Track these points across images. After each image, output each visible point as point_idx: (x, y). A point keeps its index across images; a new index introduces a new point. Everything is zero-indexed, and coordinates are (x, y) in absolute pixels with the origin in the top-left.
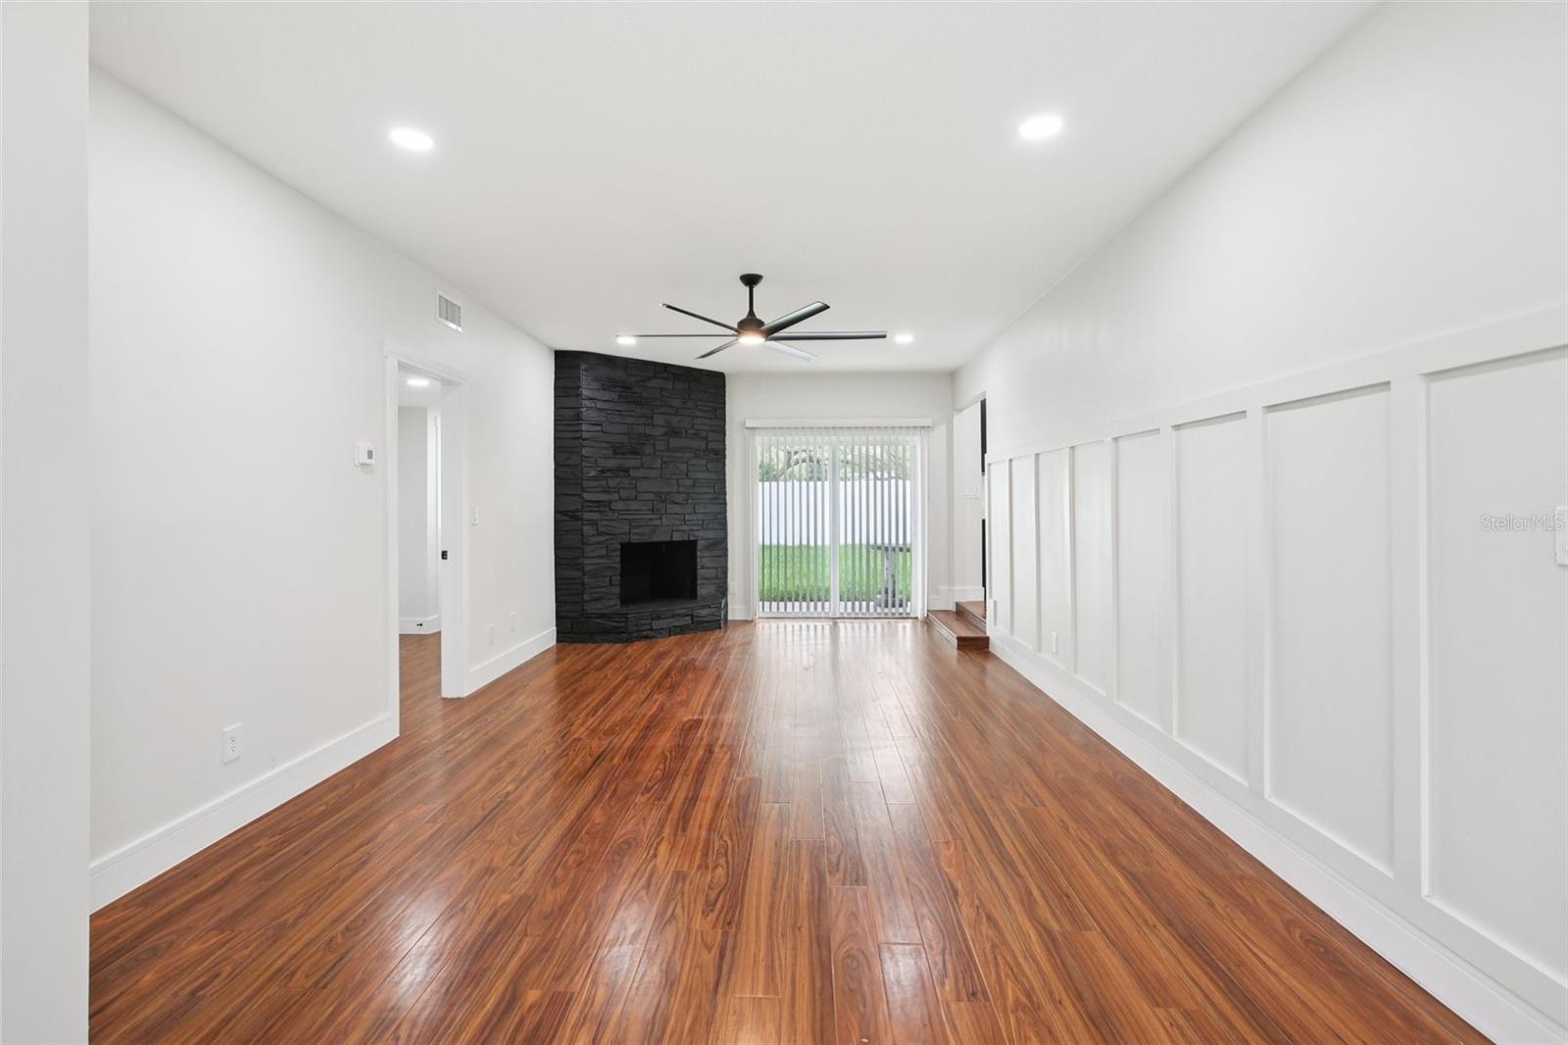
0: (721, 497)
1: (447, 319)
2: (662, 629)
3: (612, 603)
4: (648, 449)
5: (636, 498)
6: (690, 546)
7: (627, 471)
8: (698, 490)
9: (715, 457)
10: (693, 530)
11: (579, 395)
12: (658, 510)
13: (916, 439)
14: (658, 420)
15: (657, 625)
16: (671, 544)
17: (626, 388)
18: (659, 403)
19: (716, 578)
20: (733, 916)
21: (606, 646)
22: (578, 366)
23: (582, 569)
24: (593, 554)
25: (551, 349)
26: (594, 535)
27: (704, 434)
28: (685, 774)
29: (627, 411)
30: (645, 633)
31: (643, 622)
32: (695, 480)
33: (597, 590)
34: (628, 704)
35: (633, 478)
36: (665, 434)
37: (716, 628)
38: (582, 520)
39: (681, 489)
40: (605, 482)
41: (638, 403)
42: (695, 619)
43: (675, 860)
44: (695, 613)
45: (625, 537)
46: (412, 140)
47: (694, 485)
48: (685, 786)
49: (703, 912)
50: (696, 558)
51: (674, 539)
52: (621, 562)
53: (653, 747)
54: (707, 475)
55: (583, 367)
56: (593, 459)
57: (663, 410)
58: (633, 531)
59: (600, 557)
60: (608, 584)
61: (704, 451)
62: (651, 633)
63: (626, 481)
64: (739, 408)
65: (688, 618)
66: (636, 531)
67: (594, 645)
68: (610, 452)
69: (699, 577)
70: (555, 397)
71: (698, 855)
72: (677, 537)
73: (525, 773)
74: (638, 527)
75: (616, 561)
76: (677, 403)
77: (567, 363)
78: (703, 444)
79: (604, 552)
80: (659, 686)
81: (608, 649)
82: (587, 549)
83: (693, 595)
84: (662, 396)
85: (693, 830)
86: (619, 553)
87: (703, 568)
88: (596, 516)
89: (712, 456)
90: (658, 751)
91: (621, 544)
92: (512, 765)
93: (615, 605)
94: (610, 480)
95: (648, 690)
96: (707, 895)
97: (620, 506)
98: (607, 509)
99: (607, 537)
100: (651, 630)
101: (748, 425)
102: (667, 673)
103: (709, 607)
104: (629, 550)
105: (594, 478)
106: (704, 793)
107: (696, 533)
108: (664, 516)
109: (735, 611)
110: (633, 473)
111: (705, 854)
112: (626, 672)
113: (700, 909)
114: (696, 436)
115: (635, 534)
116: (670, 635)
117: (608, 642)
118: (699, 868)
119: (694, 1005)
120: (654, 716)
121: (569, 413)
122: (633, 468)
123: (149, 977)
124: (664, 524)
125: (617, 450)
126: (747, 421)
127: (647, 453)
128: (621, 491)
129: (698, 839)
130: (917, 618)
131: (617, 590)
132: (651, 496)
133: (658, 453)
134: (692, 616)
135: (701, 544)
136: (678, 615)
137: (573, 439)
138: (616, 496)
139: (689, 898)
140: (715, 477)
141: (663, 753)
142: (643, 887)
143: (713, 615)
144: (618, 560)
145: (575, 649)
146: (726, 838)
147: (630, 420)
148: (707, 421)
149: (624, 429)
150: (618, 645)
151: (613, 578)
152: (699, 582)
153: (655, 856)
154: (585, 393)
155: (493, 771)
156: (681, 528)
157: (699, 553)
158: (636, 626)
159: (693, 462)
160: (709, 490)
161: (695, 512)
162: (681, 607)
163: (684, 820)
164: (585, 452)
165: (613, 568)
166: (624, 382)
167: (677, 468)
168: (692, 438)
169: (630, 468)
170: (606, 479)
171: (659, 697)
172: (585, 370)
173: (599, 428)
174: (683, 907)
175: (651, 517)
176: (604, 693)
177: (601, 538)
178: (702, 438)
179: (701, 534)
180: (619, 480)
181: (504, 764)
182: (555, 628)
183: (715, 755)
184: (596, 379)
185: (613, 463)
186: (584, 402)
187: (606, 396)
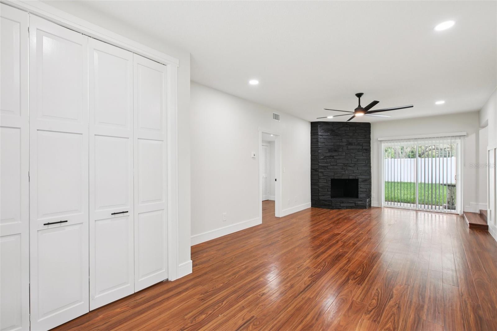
0: (368, 164)
1: (275, 119)
2: (344, 206)
3: (327, 197)
4: (341, 150)
5: (336, 165)
6: (356, 181)
7: (333, 156)
8: (358, 162)
9: (365, 151)
10: (357, 175)
11: (318, 135)
12: (344, 169)
13: (458, 141)
14: (344, 140)
15: (342, 205)
16: (349, 180)
17: (332, 131)
18: (344, 135)
19: (366, 192)
20: (316, 280)
21: (325, 209)
22: (317, 126)
23: (319, 186)
24: (322, 182)
25: (309, 122)
26: (322, 176)
27: (361, 144)
28: (326, 246)
29: (333, 138)
30: (338, 207)
31: (337, 203)
32: (358, 159)
33: (323, 193)
34: (321, 226)
35: (335, 159)
36: (347, 145)
37: (365, 208)
38: (318, 171)
39: (352, 162)
40: (326, 160)
41: (337, 135)
42: (356, 204)
43: (309, 264)
44: (356, 202)
45: (332, 177)
46: (254, 82)
47: (357, 161)
48: (323, 249)
49: (309, 277)
50: (358, 184)
51: (350, 178)
52: (331, 185)
53: (321, 237)
54: (362, 157)
55: (319, 126)
56: (322, 153)
57: (346, 137)
58: (335, 175)
59: (324, 183)
60: (327, 191)
61: (361, 149)
62: (340, 207)
63: (333, 160)
64: (376, 135)
65: (354, 204)
66: (336, 175)
67: (321, 209)
68: (327, 151)
69: (359, 191)
70: (311, 136)
71: (316, 265)
72: (351, 178)
73: (285, 237)
74: (337, 174)
75: (329, 184)
76: (351, 134)
77: (314, 126)
78: (361, 147)
79: (326, 181)
80: (334, 222)
81: (325, 210)
82: (320, 180)
83: (357, 197)
84: (345, 133)
85: (319, 259)
86: (330, 182)
87: (361, 188)
88: (323, 170)
89: (364, 151)
90: (322, 238)
91: (331, 179)
92: (283, 234)
93: (329, 198)
94: (327, 160)
95: (330, 223)
96: (312, 274)
97: (331, 167)
98: (326, 168)
99: (327, 177)
100: (340, 206)
101: (378, 140)
102: (339, 220)
103: (362, 201)
104: (333, 181)
105: (322, 159)
106: (328, 251)
107: (358, 177)
108: (346, 171)
109: (374, 204)
110: (335, 157)
111: (318, 265)
112: (326, 217)
113: (309, 276)
114: (358, 144)
115: (336, 176)
116: (347, 209)
117: (326, 208)
118: (314, 268)
119: (294, 293)
120: (327, 230)
121: (315, 140)
122: (335, 156)
123: (205, 255)
124: (346, 173)
125: (330, 151)
126: (379, 138)
127: (340, 151)
128: (331, 163)
129: (318, 262)
130: (458, 214)
131: (330, 193)
132: (342, 165)
133: (344, 151)
134: (355, 203)
135: (360, 180)
136: (350, 203)
137: (316, 147)
138: (329, 164)
139: (307, 273)
140: (366, 158)
141: (323, 240)
142: (297, 268)
143: (363, 204)
144: (330, 184)
145: (315, 209)
146: (327, 263)
147: (335, 141)
148: (363, 140)
149: (333, 144)
150: (329, 210)
151: (328, 189)
152: (359, 193)
153: (305, 262)
154: (320, 134)
155: (278, 235)
156: (353, 175)
157: (359, 183)
158: (335, 204)
159: (357, 153)
160: (363, 162)
161: (358, 169)
162: (351, 200)
163: (318, 256)
164: (319, 151)
165: (328, 186)
166: (332, 129)
167: (351, 155)
168: (357, 145)
169: (334, 156)
170: (326, 159)
171: (332, 225)
172: (320, 127)
173: (324, 144)
174: (304, 274)
175: (342, 171)
176: (317, 222)
177: (325, 177)
178: (361, 145)
179: (360, 177)
180: (330, 159)
181: (281, 234)
182: (311, 203)
183: (338, 243)
184: (323, 129)
185: (329, 154)
186: (319, 137)
187: (326, 134)
